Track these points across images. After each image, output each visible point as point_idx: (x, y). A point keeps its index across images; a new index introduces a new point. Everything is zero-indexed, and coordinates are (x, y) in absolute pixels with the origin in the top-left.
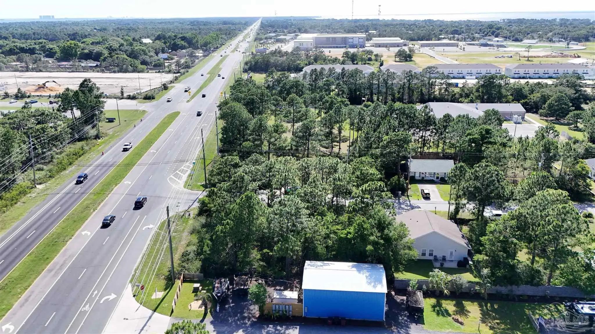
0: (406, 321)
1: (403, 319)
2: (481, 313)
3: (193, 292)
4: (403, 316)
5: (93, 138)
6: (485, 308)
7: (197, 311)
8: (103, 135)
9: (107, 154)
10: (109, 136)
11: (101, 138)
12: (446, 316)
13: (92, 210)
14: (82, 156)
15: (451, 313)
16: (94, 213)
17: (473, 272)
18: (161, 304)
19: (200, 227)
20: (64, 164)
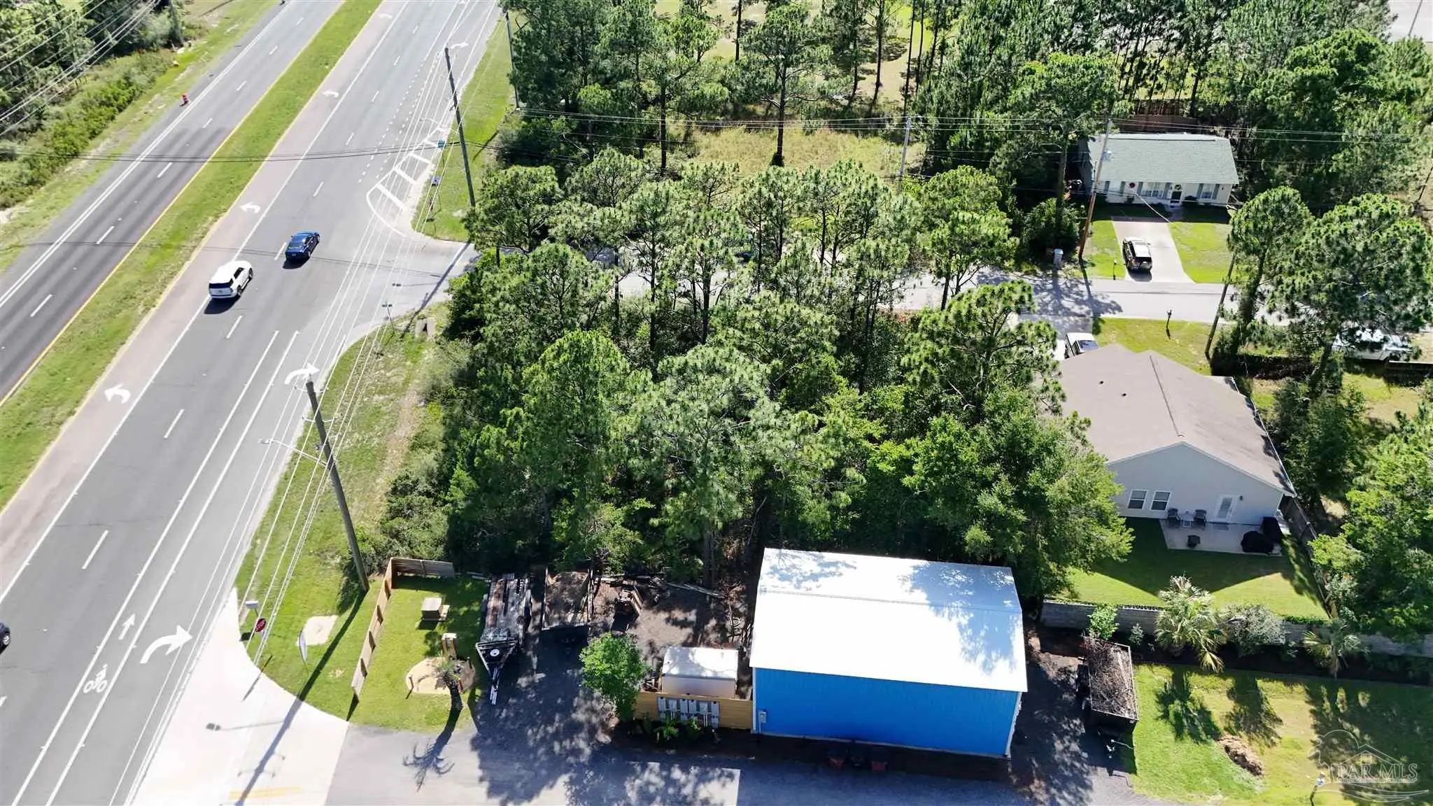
0: (1077, 757)
1: (1068, 748)
2: (1315, 726)
3: (422, 627)
4: (1066, 738)
5: (160, 41)
6: (1327, 704)
7: (429, 697)
8: (192, 32)
9: (198, 100)
10: (209, 37)
11: (186, 44)
12: (1204, 737)
13: (141, 309)
14: (130, 108)
15: (1220, 725)
16: (146, 320)
17: (1294, 570)
18: (323, 672)
19: (451, 383)
20: (71, 137)
